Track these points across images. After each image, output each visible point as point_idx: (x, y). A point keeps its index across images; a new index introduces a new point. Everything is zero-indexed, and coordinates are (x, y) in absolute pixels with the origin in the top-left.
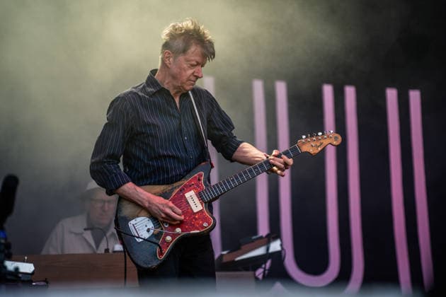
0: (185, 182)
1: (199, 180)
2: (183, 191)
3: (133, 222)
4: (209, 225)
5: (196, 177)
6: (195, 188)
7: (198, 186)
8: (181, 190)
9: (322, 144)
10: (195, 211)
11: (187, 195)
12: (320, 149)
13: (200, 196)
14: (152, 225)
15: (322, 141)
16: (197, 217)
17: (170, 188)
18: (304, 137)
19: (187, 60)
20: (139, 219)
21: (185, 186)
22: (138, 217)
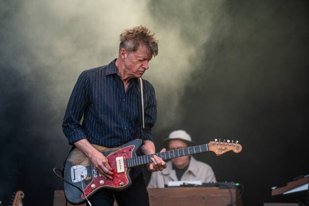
0: (120, 149)
1: (130, 150)
2: (116, 155)
3: (75, 167)
4: (124, 184)
5: (129, 147)
6: (125, 155)
7: (128, 154)
8: (115, 154)
9: (225, 149)
10: (118, 172)
11: (118, 159)
12: (223, 152)
13: (126, 162)
14: (87, 174)
15: (227, 147)
16: (118, 176)
17: (108, 151)
18: (216, 140)
19: (136, 57)
20: (79, 166)
21: (119, 152)
22: (79, 164)
